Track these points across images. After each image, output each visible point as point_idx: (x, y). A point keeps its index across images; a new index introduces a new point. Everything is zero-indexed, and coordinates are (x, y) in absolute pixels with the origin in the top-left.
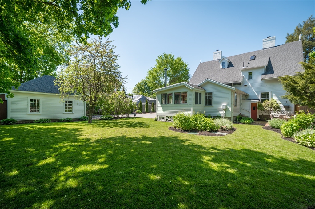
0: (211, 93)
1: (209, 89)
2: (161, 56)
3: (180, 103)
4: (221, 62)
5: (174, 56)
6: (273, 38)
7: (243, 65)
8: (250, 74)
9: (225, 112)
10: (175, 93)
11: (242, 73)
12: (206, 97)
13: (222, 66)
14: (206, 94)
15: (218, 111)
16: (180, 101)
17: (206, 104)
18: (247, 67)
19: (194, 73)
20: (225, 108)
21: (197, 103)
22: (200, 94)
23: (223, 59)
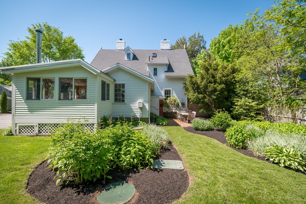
0: (123, 85)
1: (120, 79)
2: (38, 25)
3: (72, 99)
4: (125, 52)
5: (62, 33)
6: (168, 42)
7: (149, 60)
8: (155, 70)
9: (142, 111)
10: (60, 79)
11: (148, 67)
12: (116, 90)
13: (127, 57)
14: (116, 85)
15: (131, 110)
16: (72, 95)
17: (116, 100)
18: (153, 63)
19: (93, 60)
20: (142, 107)
21: (103, 98)
22: (108, 85)
23: (128, 49)
